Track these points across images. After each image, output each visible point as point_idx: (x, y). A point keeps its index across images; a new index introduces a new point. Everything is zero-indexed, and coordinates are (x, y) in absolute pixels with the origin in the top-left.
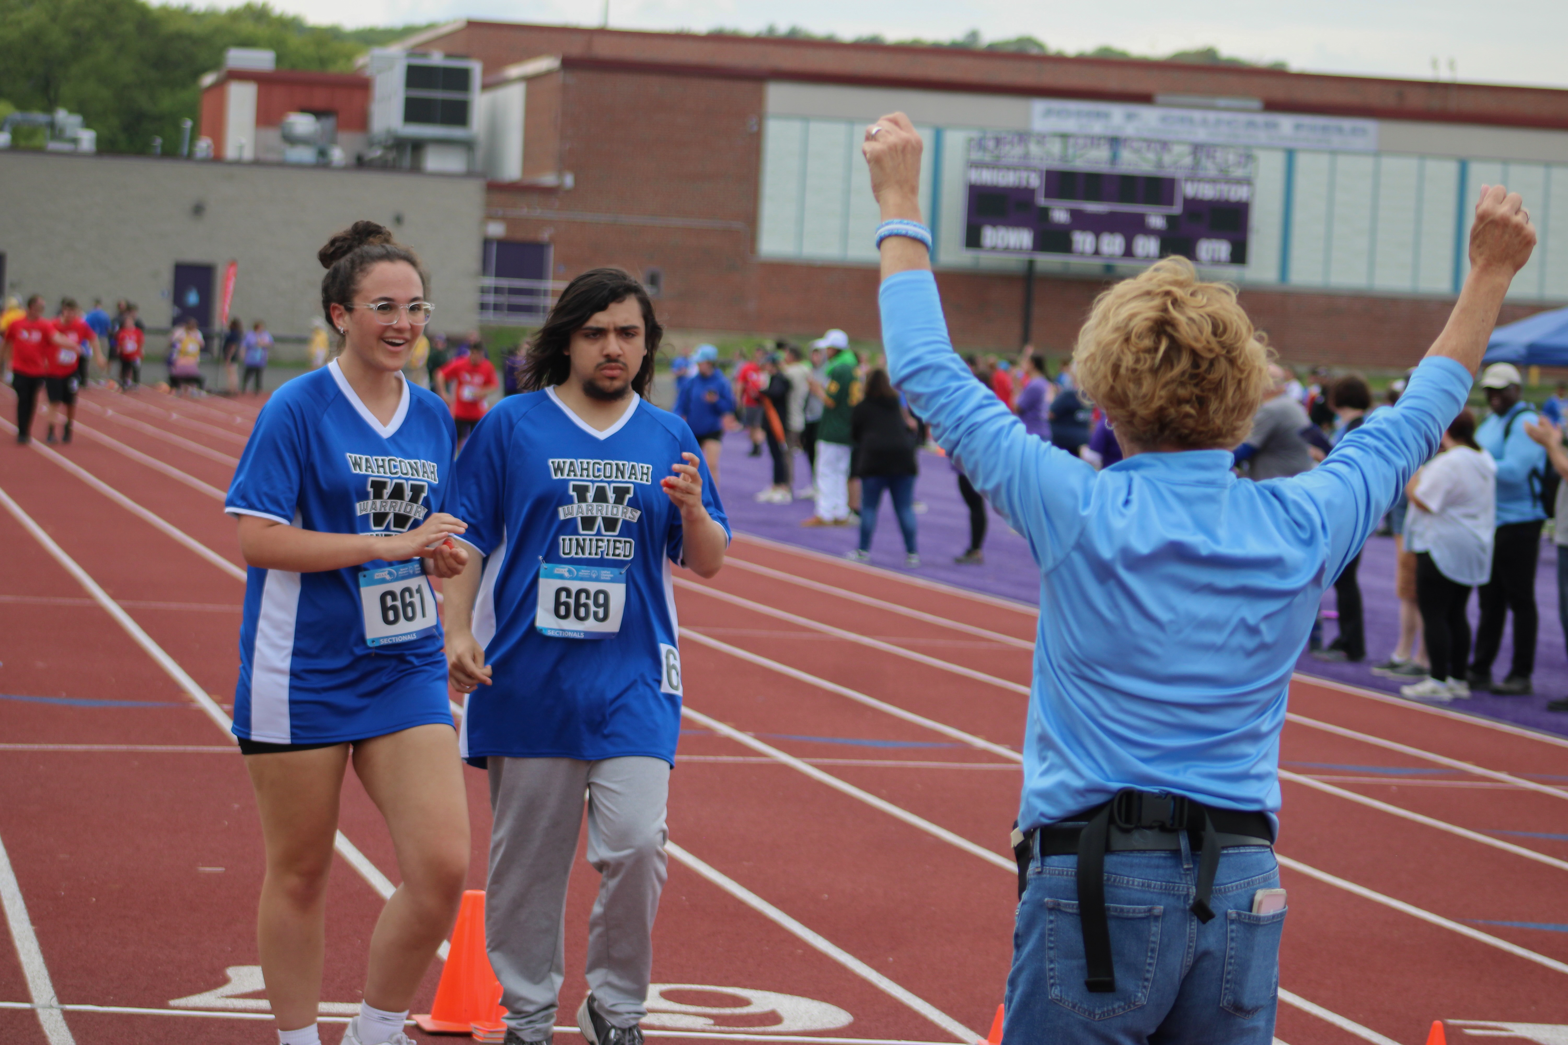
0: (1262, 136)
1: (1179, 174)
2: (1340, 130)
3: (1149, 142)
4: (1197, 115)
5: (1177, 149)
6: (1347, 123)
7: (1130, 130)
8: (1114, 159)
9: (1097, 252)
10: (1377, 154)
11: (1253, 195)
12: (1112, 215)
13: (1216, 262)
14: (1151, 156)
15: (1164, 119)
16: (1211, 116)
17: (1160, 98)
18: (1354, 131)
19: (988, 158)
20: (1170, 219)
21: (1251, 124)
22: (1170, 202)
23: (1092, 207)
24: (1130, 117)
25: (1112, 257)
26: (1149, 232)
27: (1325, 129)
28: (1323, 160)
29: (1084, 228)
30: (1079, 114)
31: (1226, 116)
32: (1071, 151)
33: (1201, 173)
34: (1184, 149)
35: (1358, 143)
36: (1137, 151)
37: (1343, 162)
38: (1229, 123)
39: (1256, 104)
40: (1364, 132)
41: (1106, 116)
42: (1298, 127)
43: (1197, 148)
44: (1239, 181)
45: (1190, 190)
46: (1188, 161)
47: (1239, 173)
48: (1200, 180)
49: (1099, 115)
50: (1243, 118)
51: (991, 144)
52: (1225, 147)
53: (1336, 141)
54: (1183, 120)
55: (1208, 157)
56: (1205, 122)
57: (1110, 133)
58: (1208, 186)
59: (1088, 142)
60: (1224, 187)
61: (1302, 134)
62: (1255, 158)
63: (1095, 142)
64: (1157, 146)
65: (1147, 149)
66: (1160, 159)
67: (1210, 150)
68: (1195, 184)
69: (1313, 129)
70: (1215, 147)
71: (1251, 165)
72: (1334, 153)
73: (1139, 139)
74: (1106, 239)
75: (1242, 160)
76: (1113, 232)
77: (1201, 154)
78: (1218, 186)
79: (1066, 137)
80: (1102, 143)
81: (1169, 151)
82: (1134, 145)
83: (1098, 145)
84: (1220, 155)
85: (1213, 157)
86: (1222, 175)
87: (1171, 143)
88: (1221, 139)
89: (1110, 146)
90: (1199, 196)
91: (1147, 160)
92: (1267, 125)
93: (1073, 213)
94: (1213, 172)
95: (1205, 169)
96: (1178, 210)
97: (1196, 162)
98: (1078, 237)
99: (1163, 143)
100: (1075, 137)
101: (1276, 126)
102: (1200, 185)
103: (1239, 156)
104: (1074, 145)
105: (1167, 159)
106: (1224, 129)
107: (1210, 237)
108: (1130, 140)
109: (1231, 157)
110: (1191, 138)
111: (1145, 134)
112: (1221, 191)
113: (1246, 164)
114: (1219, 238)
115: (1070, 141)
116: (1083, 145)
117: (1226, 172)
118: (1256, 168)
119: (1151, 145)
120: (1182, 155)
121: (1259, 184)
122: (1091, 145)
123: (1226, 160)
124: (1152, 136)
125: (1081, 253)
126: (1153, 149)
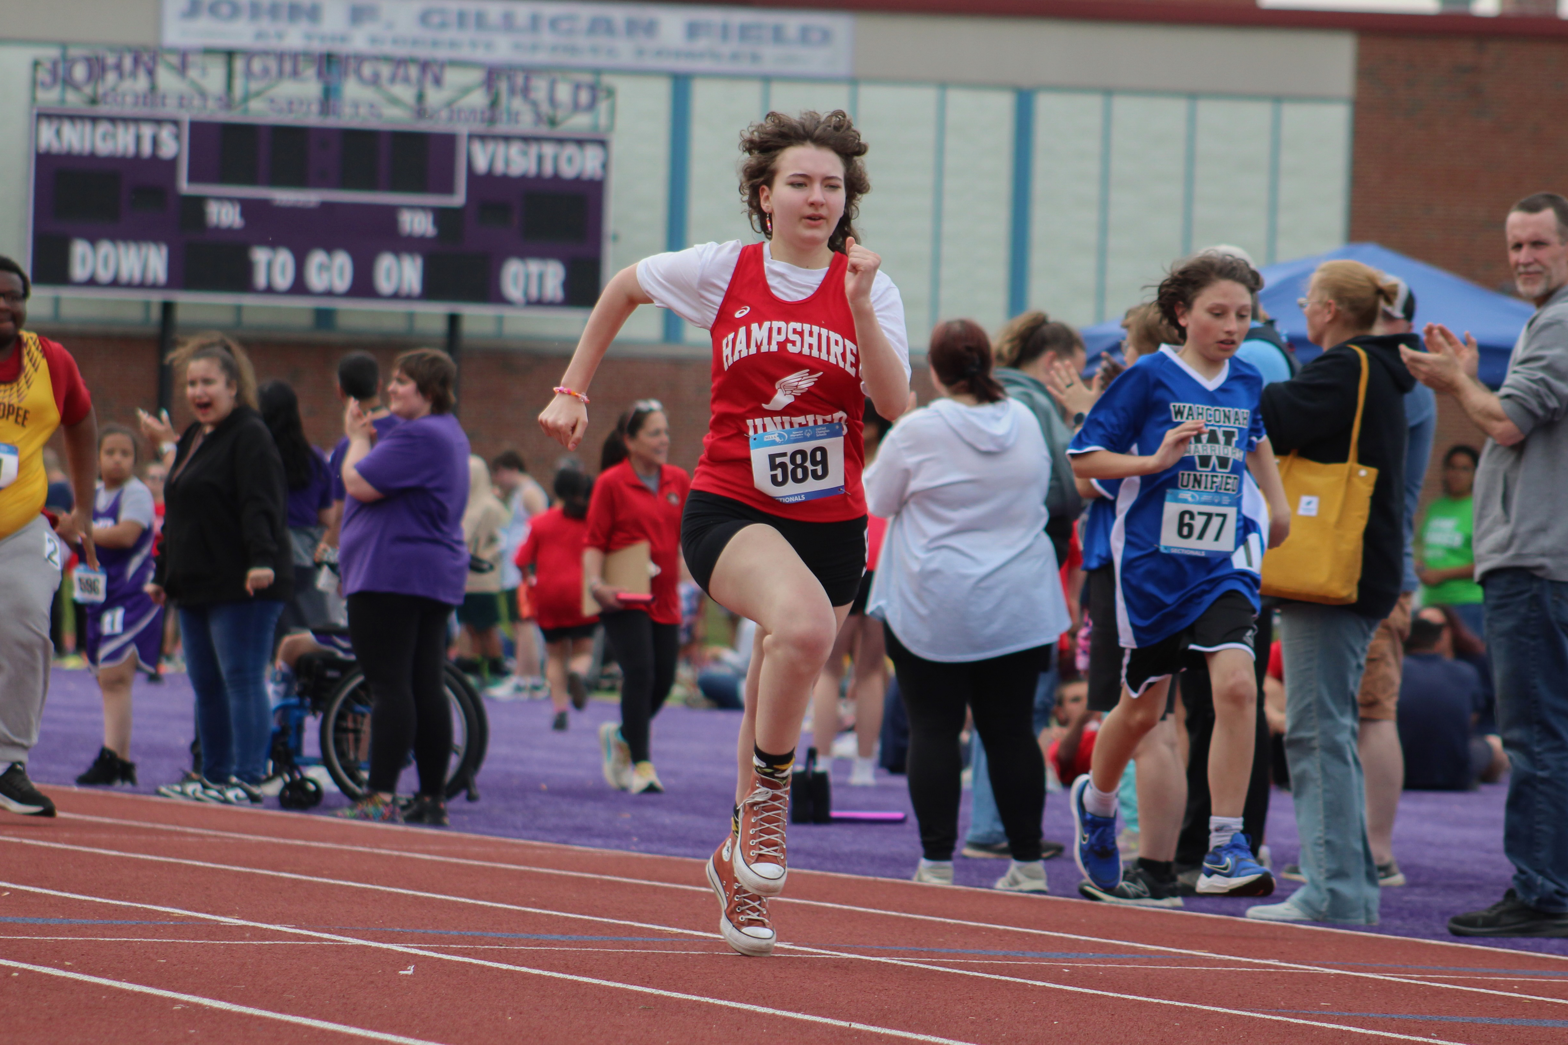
0: (625, 50)
1: (462, 129)
2: (778, 35)
3: (400, 62)
5: (453, 77)
6: (792, 20)
7: (359, 41)
8: (328, 99)
9: (299, 287)
10: (854, 80)
11: (605, 166)
12: (327, 208)
13: (538, 302)
14: (405, 93)
15: (424, 18)
16: (523, 11)
18: (805, 35)
19: (74, 100)
20: (441, 216)
21: (598, 26)
22: (445, 185)
23: (285, 196)
24: (356, 17)
25: (329, 293)
26: (403, 245)
27: (745, 32)
28: (747, 94)
29: (272, 240)
32: (238, 87)
33: (503, 126)
34: (475, 76)
35: (814, 60)
36: (375, 81)
38: (554, 23)
40: (826, 36)
41: (313, 14)
42: (693, 31)
43: (492, 76)
44: (580, 141)
45: (482, 158)
46: (478, 99)
47: (580, 122)
48: (507, 139)
49: (294, 12)
51: (80, 72)
52: (552, 72)
53: (771, 57)
54: (459, 21)
55: (512, 91)
56: (508, 23)
57: (318, 47)
58: (515, 149)
59: (273, 64)
60: (548, 150)
61: (702, 43)
62: (610, 93)
63: (288, 66)
64: (414, 71)
65: (393, 79)
66: (421, 97)
67: (520, 80)
68: (491, 146)
69: (725, 32)
70: (530, 71)
71: (603, 106)
72: (767, 79)
73: (378, 58)
74: (317, 258)
75: (584, 97)
76: (329, 249)
77: (503, 86)
78: (534, 149)
79: (230, 55)
80: (301, 66)
81: (438, 81)
82: (367, 70)
83: (295, 74)
84: (540, 88)
85: (526, 91)
86: (544, 130)
87: (443, 65)
88: (541, 58)
89: (320, 74)
90: (500, 168)
91: (394, 101)
92: (632, 27)
93: (248, 207)
94: (526, 124)
95: (514, 117)
96: (458, 199)
97: (494, 104)
98: (260, 256)
99: (424, 65)
100: (249, 55)
101: (650, 28)
102: (501, 149)
103: (578, 87)
104: (249, 74)
105: (434, 97)
106: (547, 37)
107: (524, 255)
108: (360, 59)
109: (564, 92)
110: (480, 55)
111: (388, 49)
112: (540, 159)
113: (592, 106)
114: (543, 255)
115: (239, 64)
116: (266, 71)
117: (553, 122)
118: (612, 112)
119: (401, 71)
120: (466, 90)
121: (617, 147)
122: (281, 73)
123: (553, 101)
124: (402, 51)
125: (270, 290)
126: (406, 80)
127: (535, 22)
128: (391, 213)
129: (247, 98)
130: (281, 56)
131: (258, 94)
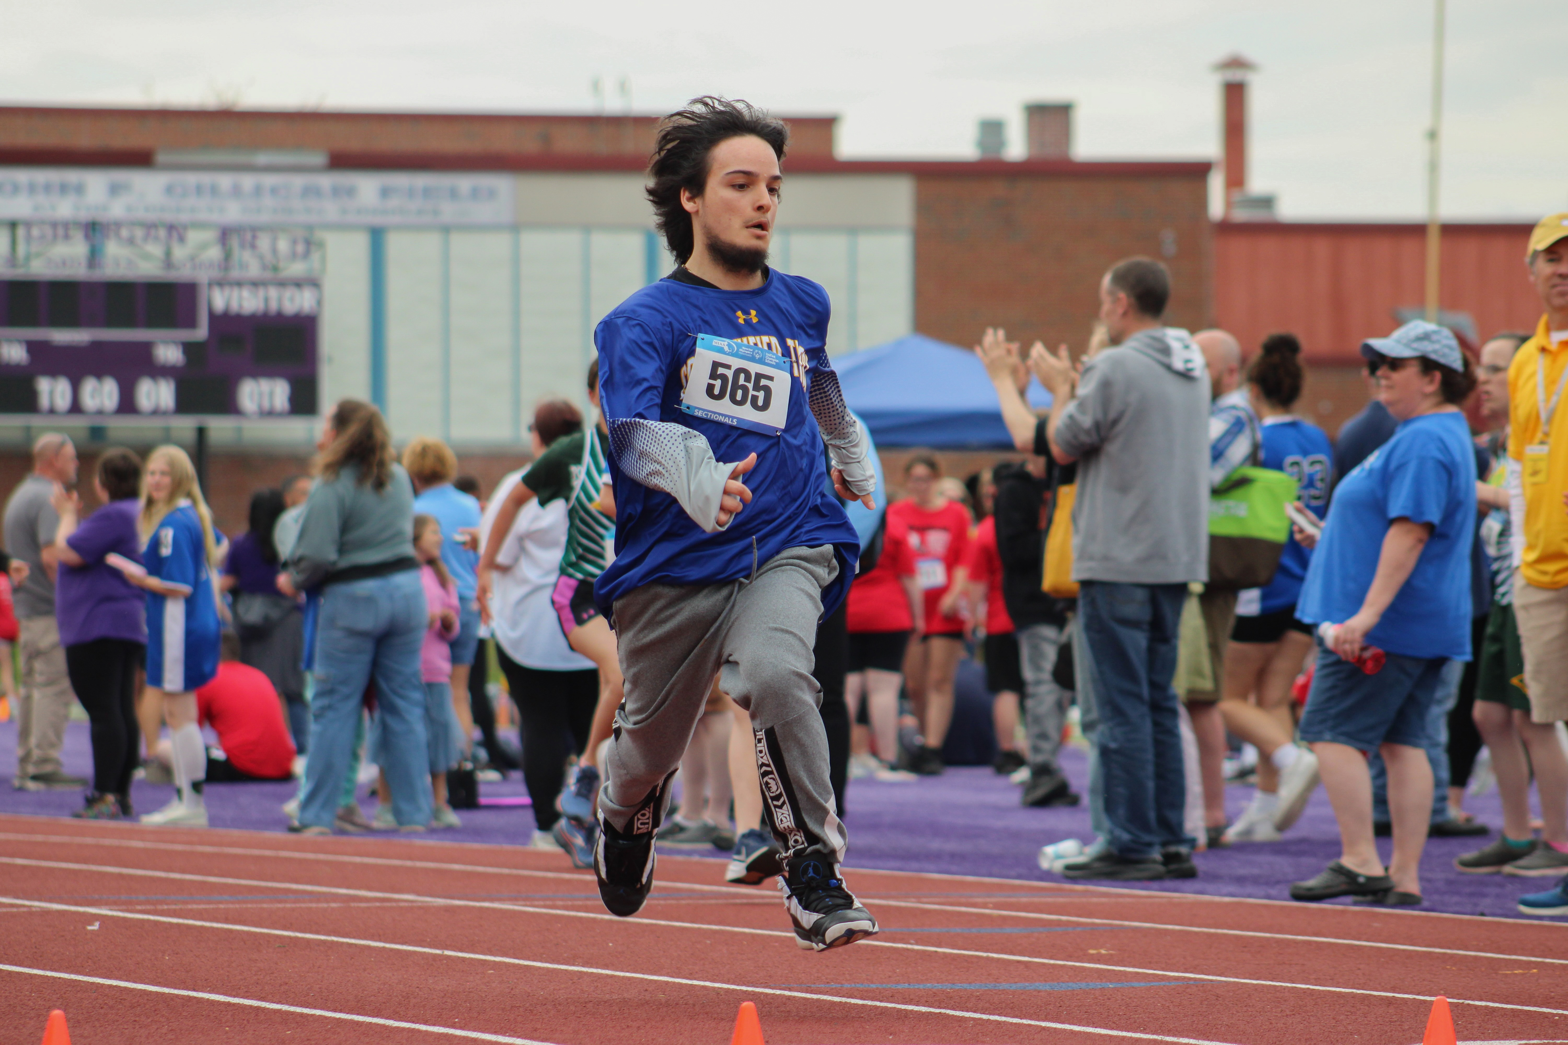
0: (331, 210)
1: (202, 277)
2: (454, 194)
3: (150, 227)
4: (225, 181)
5: (194, 237)
6: (465, 182)
7: (117, 210)
8: (94, 257)
9: (76, 408)
10: (515, 228)
11: (319, 302)
12: (96, 346)
13: (269, 414)
14: (155, 250)
15: (169, 190)
16: (248, 181)
17: (161, 158)
18: (475, 193)
20: (189, 348)
21: (308, 192)
22: (191, 322)
23: (62, 336)
24: (115, 190)
25: (100, 412)
26: (159, 372)
27: (427, 192)
28: (430, 242)
29: (53, 373)
30: (32, 189)
31: (269, 180)
32: (21, 250)
33: (235, 274)
34: (209, 235)
35: (483, 212)
36: (131, 241)
37: (460, 243)
38: (274, 191)
39: (319, 158)
40: (492, 194)
41: (80, 189)
42: (385, 192)
43: (225, 234)
44: (298, 284)
45: (220, 300)
46: (214, 253)
47: (297, 269)
48: (239, 284)
49: (64, 189)
50: (298, 181)
52: (273, 229)
53: (449, 211)
54: (199, 190)
55: (242, 246)
56: (237, 191)
57: (84, 215)
58: (246, 293)
59: (49, 231)
60: (273, 292)
61: (394, 202)
62: (321, 245)
63: (61, 231)
64: (162, 233)
65: (146, 238)
66: (168, 254)
67: (249, 236)
68: (227, 290)
69: (411, 193)
70: (255, 230)
71: (315, 256)
72: (446, 230)
73: (133, 224)
74: (89, 386)
75: (300, 248)
76: (99, 375)
77: (234, 242)
78: (261, 292)
79: (13, 225)
80: (72, 232)
81: (182, 239)
82: (124, 233)
83: (67, 237)
84: (264, 242)
85: (253, 246)
86: (268, 275)
87: (185, 227)
88: (264, 218)
89: (87, 236)
90: (235, 307)
91: (147, 257)
92: (336, 192)
93: (33, 347)
94: (254, 270)
95: (243, 266)
96: (201, 333)
97: (228, 256)
98: (44, 385)
99: (171, 228)
100: (28, 224)
101: (351, 192)
102: (235, 292)
103: (295, 242)
104: (29, 238)
105: (179, 253)
106: (268, 201)
107: (255, 374)
108: (118, 225)
109: (283, 245)
110: (216, 217)
111: (141, 214)
112: (267, 300)
113: (306, 255)
114: (271, 374)
115: (21, 232)
116: (42, 237)
117: (275, 269)
118: (323, 260)
119: (153, 232)
120: (204, 246)
121: (329, 286)
122: (55, 236)
123: (274, 251)
124: (152, 217)
125: (52, 411)
126: (157, 238)
127: (258, 191)
128: (145, 350)
129: (28, 258)
130: (54, 225)
131: (38, 255)
